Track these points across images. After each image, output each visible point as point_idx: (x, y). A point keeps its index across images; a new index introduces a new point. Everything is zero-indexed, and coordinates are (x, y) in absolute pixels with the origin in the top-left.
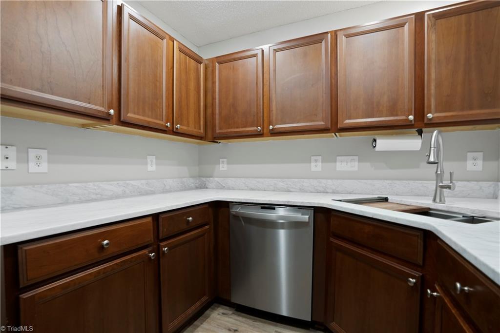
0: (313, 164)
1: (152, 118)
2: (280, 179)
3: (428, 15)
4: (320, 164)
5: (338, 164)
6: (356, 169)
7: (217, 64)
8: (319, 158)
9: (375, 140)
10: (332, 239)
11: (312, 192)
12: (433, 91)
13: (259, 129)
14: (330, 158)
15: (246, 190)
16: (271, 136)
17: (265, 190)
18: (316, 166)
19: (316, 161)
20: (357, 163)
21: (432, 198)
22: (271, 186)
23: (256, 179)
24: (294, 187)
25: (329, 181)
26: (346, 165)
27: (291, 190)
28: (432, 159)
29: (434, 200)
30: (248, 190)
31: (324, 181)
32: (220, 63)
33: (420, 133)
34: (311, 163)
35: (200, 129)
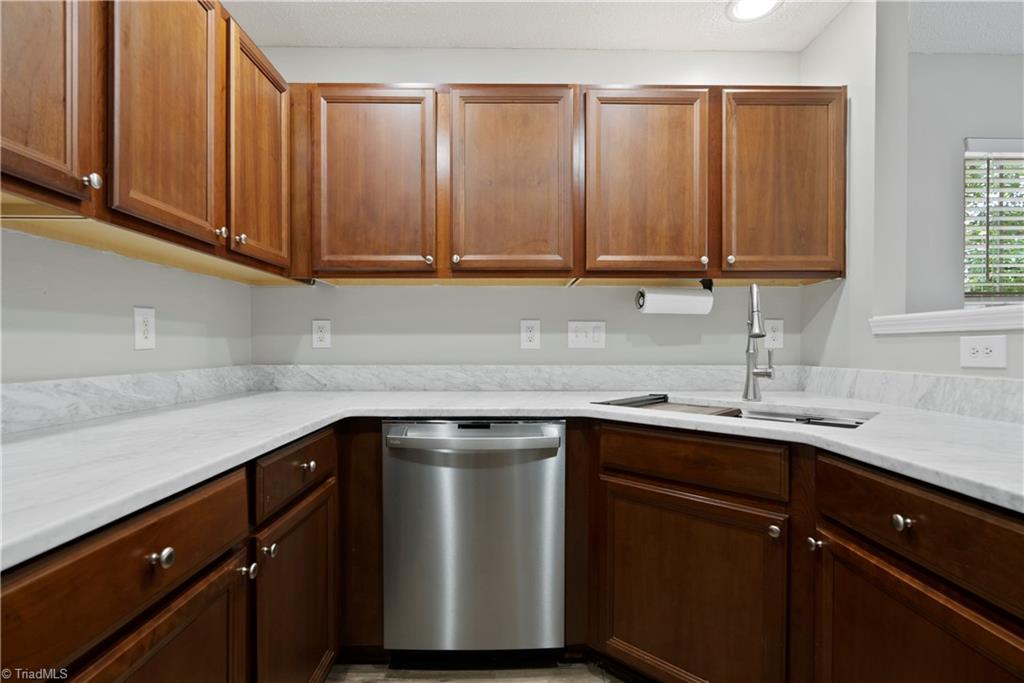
0: (524, 335)
1: (184, 210)
2: (458, 366)
3: (728, 94)
4: (537, 336)
5: (571, 336)
6: (602, 344)
7: (323, 102)
8: (536, 324)
9: (642, 295)
10: (604, 477)
11: (523, 390)
12: (734, 220)
13: (429, 260)
14: (555, 324)
15: (381, 390)
16: (454, 277)
17: (425, 390)
18: (531, 340)
19: (530, 329)
20: (603, 335)
21: (742, 393)
22: (439, 380)
23: (405, 367)
24: (489, 380)
25: (556, 367)
26: (585, 338)
27: (483, 387)
28: (756, 330)
29: (746, 396)
30: (385, 390)
31: (546, 368)
32: (330, 101)
33: (708, 285)
34: (519, 332)
35: (280, 249)
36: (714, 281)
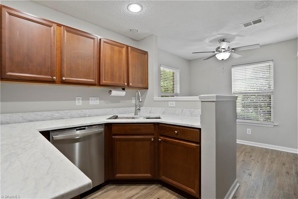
0: (77, 101)
2: (56, 112)
4: (81, 101)
5: (90, 101)
6: (98, 104)
8: (81, 98)
9: (111, 91)
10: (113, 137)
11: (78, 117)
13: (54, 78)
14: (86, 98)
15: (25, 122)
17: (43, 120)
18: (79, 103)
19: (79, 100)
20: (99, 101)
22: (48, 116)
23: (34, 113)
24: (66, 115)
25: (87, 110)
26: (94, 102)
27: (64, 117)
28: (140, 101)
29: (135, 114)
31: (84, 110)
32: (10, 14)
34: (75, 100)
36: (125, 88)
